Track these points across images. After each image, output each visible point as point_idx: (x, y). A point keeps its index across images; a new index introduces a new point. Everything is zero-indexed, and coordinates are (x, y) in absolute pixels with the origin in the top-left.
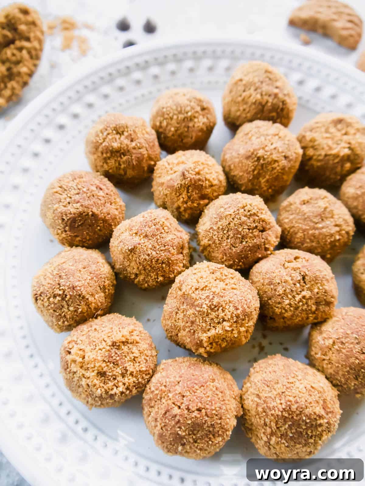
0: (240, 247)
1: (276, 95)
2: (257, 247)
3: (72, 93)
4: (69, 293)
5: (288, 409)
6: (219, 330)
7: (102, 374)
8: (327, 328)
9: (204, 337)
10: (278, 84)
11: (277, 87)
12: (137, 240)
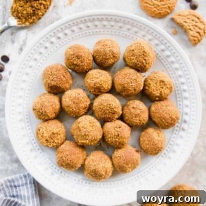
0: (103, 116)
1: (143, 63)
2: (109, 118)
3: (67, 25)
4: (44, 113)
5: (95, 170)
6: (85, 142)
7: (47, 140)
8: (120, 151)
9: (80, 141)
10: (147, 58)
11: (145, 60)
12: (70, 103)
